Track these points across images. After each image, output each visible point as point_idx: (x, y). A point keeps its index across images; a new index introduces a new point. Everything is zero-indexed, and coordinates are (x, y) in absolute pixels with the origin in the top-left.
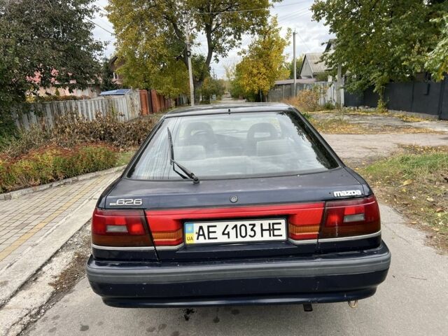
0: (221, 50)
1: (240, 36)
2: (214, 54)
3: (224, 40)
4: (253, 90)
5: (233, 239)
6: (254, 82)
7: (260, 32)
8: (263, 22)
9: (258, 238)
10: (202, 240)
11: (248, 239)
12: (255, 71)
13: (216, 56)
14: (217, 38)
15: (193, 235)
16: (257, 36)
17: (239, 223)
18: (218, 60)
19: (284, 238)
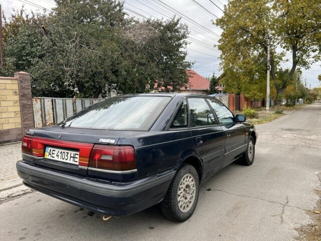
2: (297, 67)
3: (308, 56)
5: (59, 159)
9: (68, 161)
10: (50, 157)
13: (299, 69)
14: (302, 55)
15: (48, 154)
18: (301, 72)
19: (78, 163)
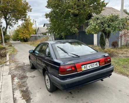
0: (11, 25)
1: (17, 21)
2: (8, 26)
3: (12, 22)
4: (24, 38)
6: (24, 35)
7: (24, 20)
8: (25, 17)
9: (95, 67)
10: (85, 69)
11: (93, 67)
12: (24, 32)
13: (9, 27)
14: (10, 21)
15: (83, 68)
16: (23, 21)
17: (91, 64)
18: (10, 28)
19: (99, 66)
